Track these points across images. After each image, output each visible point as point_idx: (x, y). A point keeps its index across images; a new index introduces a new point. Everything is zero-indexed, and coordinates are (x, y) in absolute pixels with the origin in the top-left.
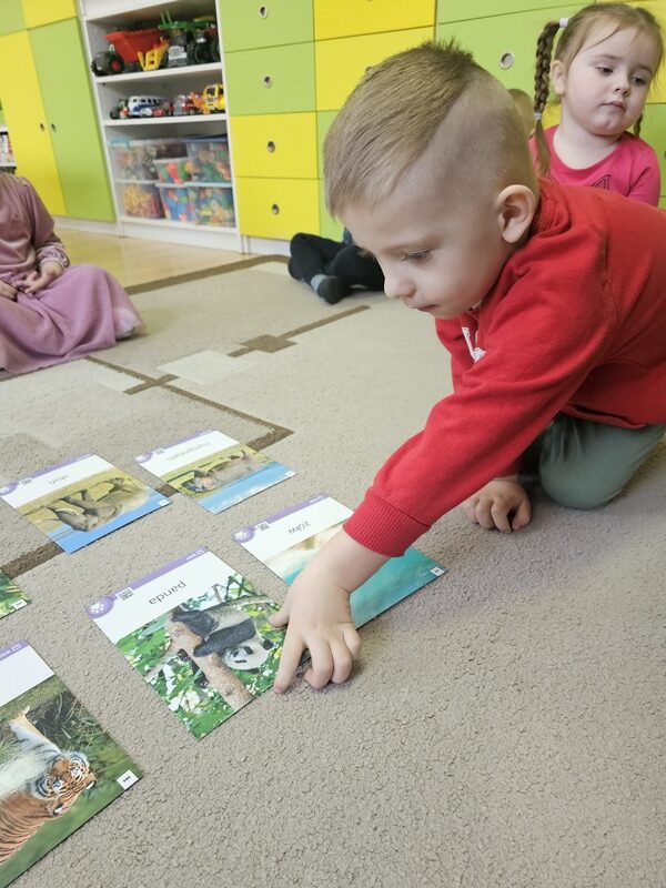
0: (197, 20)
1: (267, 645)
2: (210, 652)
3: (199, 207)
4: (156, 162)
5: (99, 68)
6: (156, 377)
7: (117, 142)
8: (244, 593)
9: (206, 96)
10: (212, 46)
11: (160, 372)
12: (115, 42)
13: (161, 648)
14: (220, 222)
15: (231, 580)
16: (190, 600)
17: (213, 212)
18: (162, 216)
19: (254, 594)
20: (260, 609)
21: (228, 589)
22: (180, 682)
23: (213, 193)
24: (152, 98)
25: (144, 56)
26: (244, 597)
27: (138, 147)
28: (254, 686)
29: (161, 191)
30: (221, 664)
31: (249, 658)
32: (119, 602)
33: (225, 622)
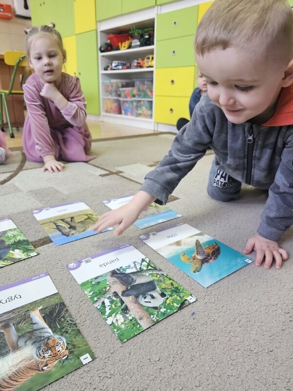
0: (146, 30)
1: (163, 295)
2: (131, 295)
3: (137, 109)
4: (121, 89)
5: (102, 49)
6: (114, 171)
7: (106, 80)
8: (150, 268)
9: (146, 60)
10: (151, 39)
11: (116, 170)
12: (110, 39)
13: (104, 290)
14: (145, 116)
15: (143, 260)
16: (121, 267)
17: (143, 111)
18: (120, 113)
19: (155, 269)
20: (158, 276)
21: (141, 264)
22: (114, 309)
23: (144, 103)
24: (122, 62)
25: (122, 45)
26: (150, 269)
27: (114, 83)
28: (155, 316)
29: (121, 102)
30: (137, 302)
31: (152, 301)
32: (83, 264)
33: (139, 280)
